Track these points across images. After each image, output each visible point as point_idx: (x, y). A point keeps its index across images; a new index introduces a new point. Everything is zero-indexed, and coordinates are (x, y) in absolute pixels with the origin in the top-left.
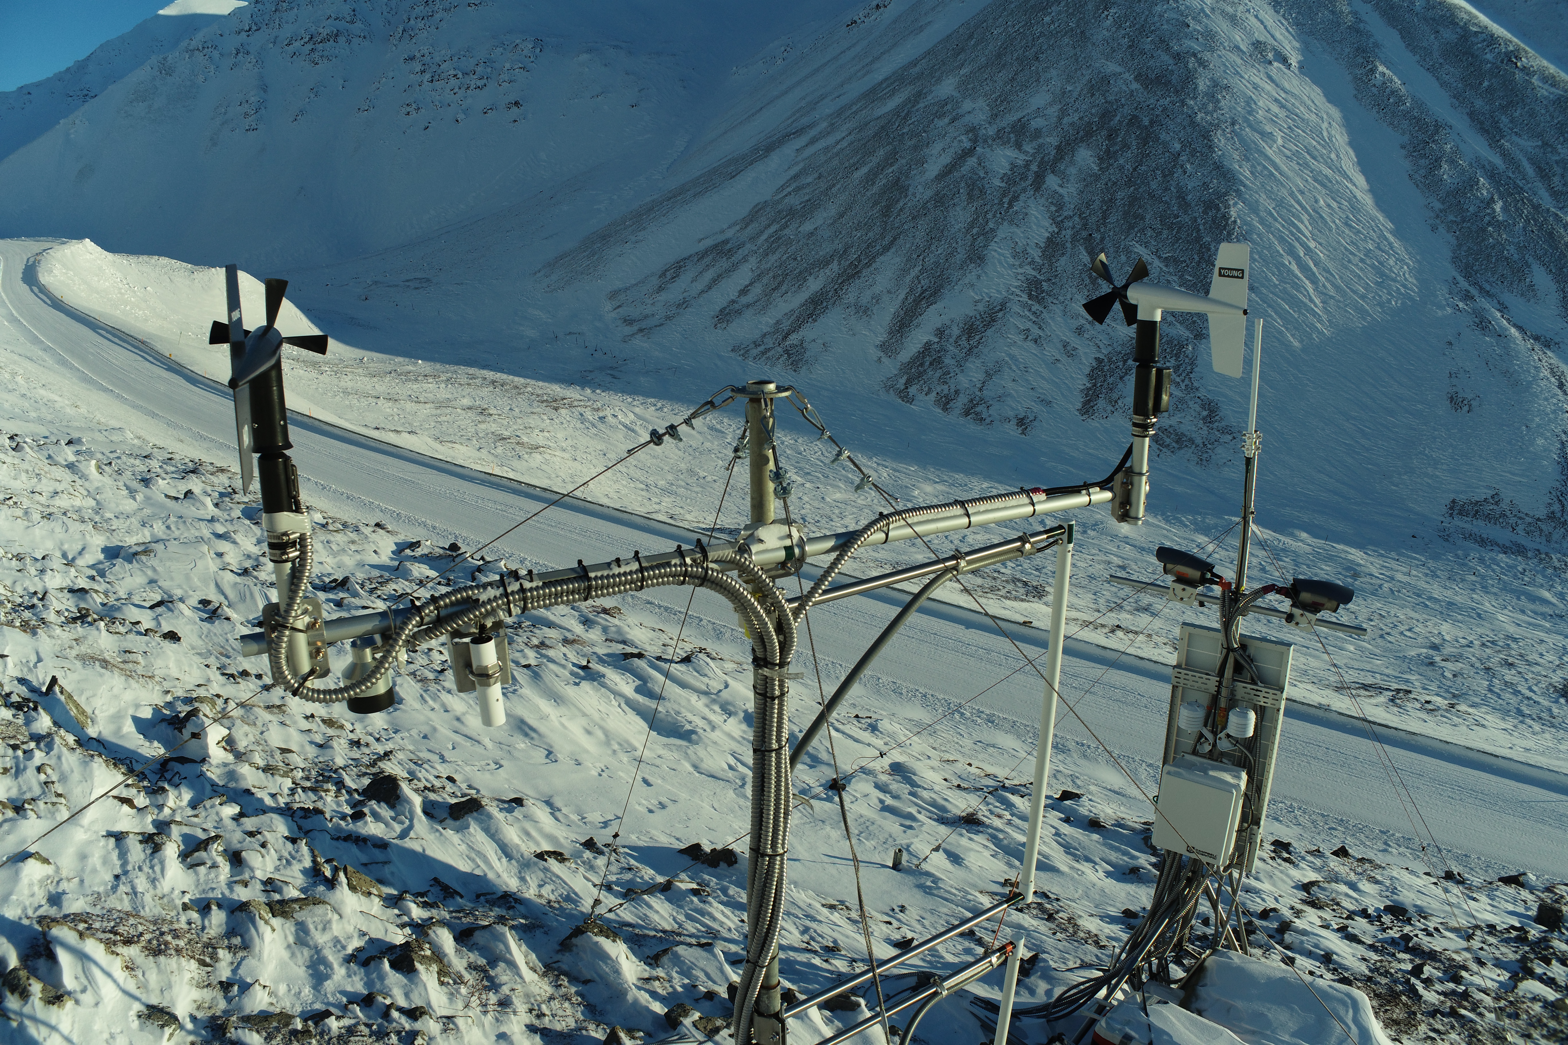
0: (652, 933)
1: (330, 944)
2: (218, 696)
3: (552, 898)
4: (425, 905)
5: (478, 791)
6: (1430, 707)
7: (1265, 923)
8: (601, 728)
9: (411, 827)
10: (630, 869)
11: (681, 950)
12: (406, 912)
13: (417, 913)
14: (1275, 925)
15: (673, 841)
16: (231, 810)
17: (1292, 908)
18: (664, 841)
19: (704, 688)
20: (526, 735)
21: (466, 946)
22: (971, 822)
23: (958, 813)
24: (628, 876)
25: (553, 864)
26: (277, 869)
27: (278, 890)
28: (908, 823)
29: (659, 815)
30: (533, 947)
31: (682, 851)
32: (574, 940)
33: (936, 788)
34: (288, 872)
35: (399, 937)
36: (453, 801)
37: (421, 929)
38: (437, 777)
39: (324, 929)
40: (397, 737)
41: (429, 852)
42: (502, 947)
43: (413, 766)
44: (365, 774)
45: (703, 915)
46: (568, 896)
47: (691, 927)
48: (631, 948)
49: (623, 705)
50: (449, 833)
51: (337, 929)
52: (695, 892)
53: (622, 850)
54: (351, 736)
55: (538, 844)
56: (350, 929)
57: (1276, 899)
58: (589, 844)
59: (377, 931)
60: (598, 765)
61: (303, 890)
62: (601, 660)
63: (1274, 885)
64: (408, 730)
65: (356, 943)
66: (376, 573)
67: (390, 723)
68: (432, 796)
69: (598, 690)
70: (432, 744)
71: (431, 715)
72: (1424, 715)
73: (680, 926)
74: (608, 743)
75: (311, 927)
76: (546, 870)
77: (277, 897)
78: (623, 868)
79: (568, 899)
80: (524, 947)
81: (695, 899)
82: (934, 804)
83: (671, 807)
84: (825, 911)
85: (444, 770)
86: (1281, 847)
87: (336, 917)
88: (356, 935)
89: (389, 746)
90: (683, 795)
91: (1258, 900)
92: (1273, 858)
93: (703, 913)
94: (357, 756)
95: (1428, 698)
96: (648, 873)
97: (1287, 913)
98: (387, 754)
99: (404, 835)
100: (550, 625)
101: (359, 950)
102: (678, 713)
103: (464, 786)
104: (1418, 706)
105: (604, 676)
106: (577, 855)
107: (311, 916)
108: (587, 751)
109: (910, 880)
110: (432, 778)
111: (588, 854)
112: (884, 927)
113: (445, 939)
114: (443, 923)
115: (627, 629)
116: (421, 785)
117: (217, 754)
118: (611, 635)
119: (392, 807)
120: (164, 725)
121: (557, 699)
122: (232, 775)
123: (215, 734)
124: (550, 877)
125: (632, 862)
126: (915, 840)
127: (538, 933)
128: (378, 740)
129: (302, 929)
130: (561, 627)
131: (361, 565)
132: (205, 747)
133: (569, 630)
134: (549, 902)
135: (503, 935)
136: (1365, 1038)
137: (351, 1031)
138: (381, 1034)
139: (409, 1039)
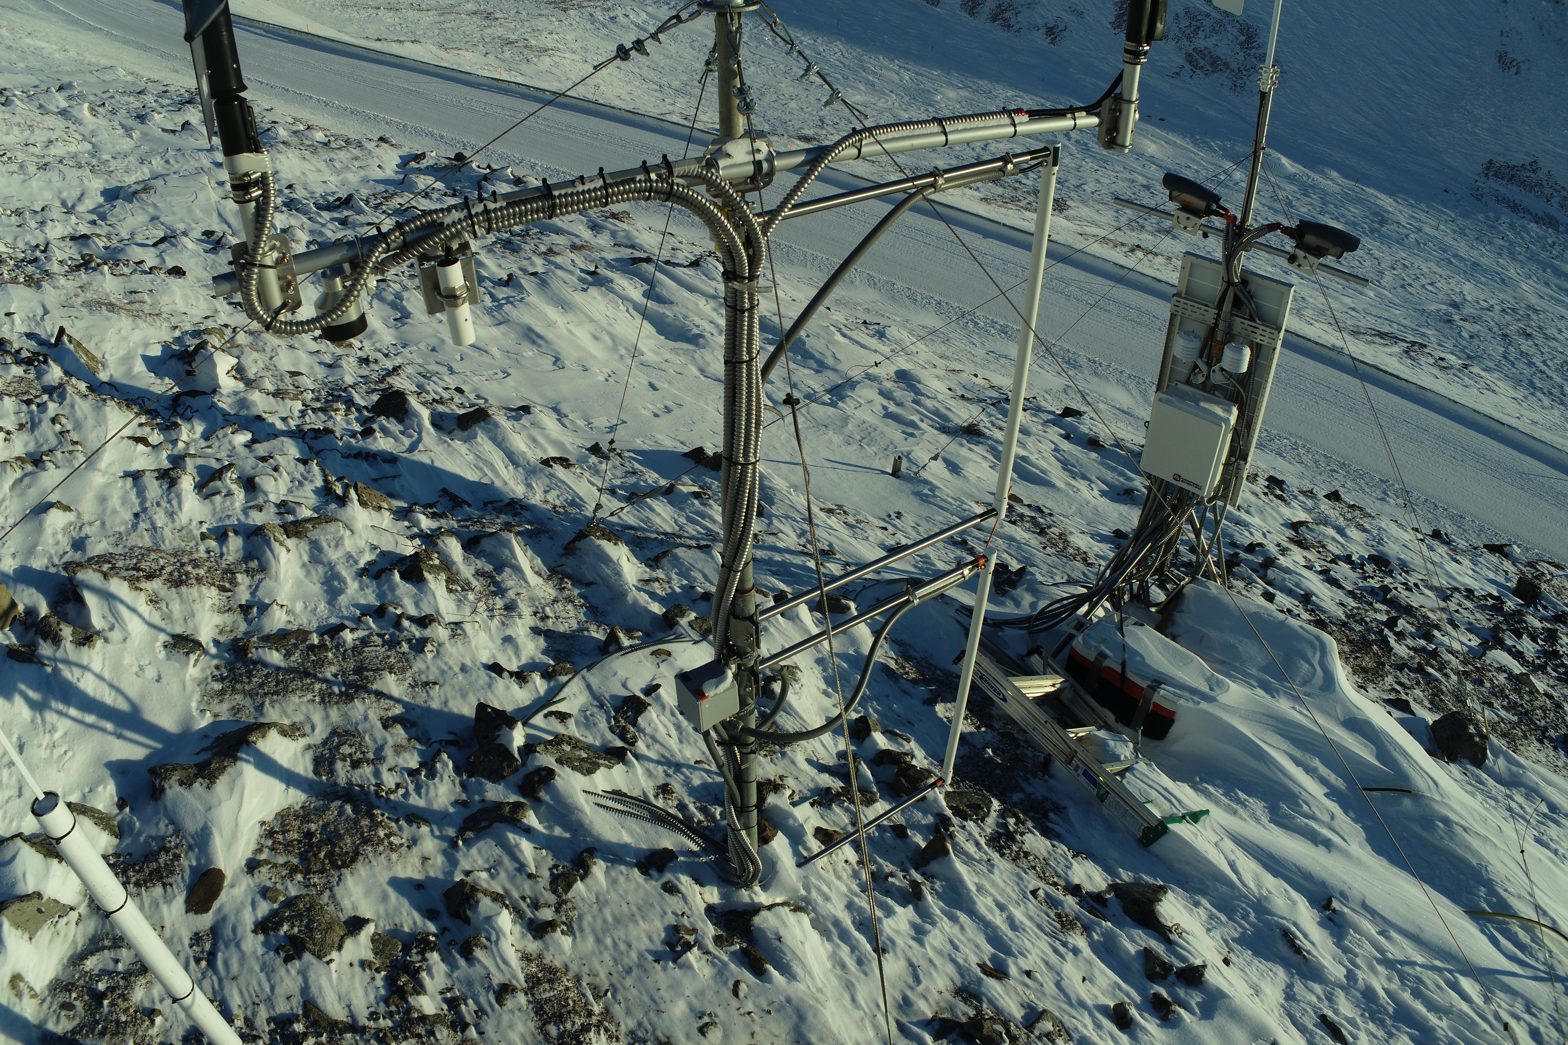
0: (654, 536)
1: (343, 560)
2: (226, 326)
3: (558, 503)
4: (434, 516)
5: (486, 401)
6: (1443, 364)
7: (1250, 557)
8: (609, 333)
9: (419, 440)
10: (634, 473)
11: (680, 552)
12: (416, 524)
13: (426, 523)
14: (1260, 560)
15: (678, 444)
16: (243, 437)
17: (1279, 545)
18: (668, 444)
19: (712, 292)
20: (534, 343)
21: (473, 553)
22: (971, 432)
23: (960, 422)
24: (632, 480)
25: (559, 470)
26: (290, 491)
27: (292, 512)
28: (910, 430)
29: (664, 421)
30: (538, 552)
31: (685, 455)
32: (578, 544)
33: (940, 397)
34: (301, 493)
35: (408, 548)
36: (461, 412)
37: (430, 539)
38: (446, 389)
39: (337, 546)
40: (406, 351)
41: (438, 464)
42: (507, 552)
43: (422, 379)
44: (374, 390)
45: (703, 518)
46: (573, 501)
47: (691, 530)
48: (632, 551)
49: (631, 310)
50: (457, 443)
51: (349, 545)
52: (696, 495)
53: (627, 454)
54: (360, 354)
55: (544, 450)
56: (362, 544)
57: (1264, 535)
58: (595, 449)
59: (387, 544)
60: (605, 370)
61: (315, 510)
62: (609, 266)
63: (1264, 520)
64: (417, 344)
65: (368, 557)
66: (381, 188)
67: (397, 338)
68: (441, 408)
69: (605, 296)
70: (440, 357)
71: (439, 327)
72: (1436, 371)
73: (681, 528)
74: (615, 348)
75: (324, 544)
76: (552, 476)
77: (291, 518)
78: (628, 472)
79: (573, 503)
80: (530, 553)
81: (696, 502)
82: (936, 413)
83: (677, 411)
84: (823, 515)
85: (452, 382)
86: (1275, 483)
87: (348, 533)
88: (367, 549)
89: (398, 361)
90: (689, 399)
91: (1247, 533)
92: (1265, 494)
93: (703, 516)
94: (366, 373)
95: (1442, 355)
96: (652, 477)
97: (1273, 550)
98: (396, 370)
99: (412, 448)
100: (558, 231)
101: (370, 563)
102: (686, 317)
103: (472, 396)
104: (1432, 361)
105: (612, 281)
106: (582, 460)
107: (324, 535)
108: (594, 357)
109: (907, 487)
110: (440, 390)
111: (593, 459)
112: (879, 533)
113: (454, 548)
114: (451, 532)
115: (635, 233)
116: (429, 398)
117: (227, 383)
118: (620, 240)
119: (401, 421)
120: (173, 361)
121: (564, 305)
122: (243, 403)
123: (224, 363)
124: (555, 483)
125: (637, 466)
126: (916, 448)
127: (543, 538)
128: (386, 355)
129: (316, 547)
130: (569, 233)
131: (366, 181)
132: (215, 378)
133: (577, 236)
134: (555, 507)
135: (509, 541)
136: (1329, 681)
137: (364, 642)
138: (393, 643)
139: (419, 646)
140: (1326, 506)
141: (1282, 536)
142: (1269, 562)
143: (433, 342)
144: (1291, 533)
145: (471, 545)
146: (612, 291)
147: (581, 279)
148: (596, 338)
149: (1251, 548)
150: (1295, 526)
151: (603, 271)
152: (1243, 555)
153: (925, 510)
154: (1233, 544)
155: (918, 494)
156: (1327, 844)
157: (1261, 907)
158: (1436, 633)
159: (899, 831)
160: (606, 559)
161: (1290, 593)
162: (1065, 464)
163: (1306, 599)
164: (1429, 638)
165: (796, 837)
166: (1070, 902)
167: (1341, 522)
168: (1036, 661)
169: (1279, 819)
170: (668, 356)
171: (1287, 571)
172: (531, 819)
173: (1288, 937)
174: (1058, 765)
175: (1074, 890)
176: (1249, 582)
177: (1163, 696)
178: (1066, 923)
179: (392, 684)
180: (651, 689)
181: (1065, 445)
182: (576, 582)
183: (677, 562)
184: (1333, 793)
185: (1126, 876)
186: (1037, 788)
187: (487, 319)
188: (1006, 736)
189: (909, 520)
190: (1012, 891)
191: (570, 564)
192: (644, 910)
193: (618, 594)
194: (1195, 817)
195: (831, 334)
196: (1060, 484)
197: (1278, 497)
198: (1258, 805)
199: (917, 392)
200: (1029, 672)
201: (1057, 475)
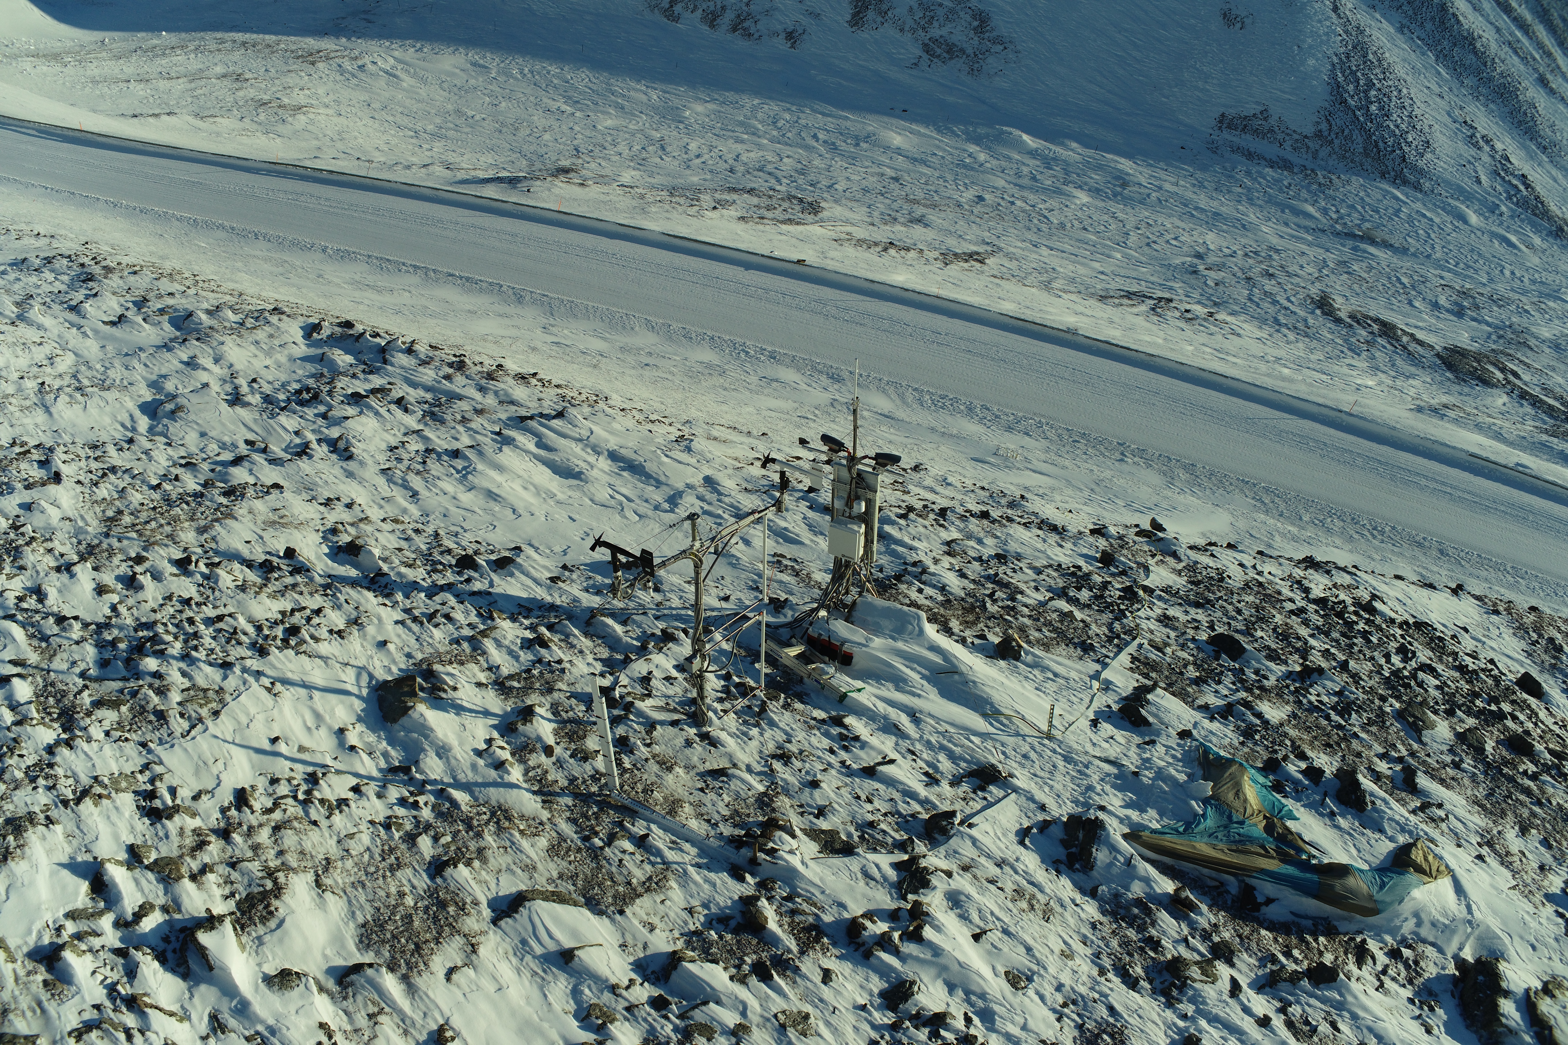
0: (618, 611)
3: (569, 602)
4: (525, 618)
5: (497, 547)
6: (1189, 316)
7: (913, 569)
8: (531, 483)
9: (491, 580)
10: (591, 578)
11: (633, 617)
12: (522, 623)
13: (525, 622)
14: (920, 570)
16: (422, 595)
17: (934, 558)
19: (579, 436)
20: (496, 500)
21: (554, 632)
25: (558, 584)
26: (467, 618)
27: (476, 627)
30: (577, 627)
32: (591, 620)
34: (471, 618)
35: (530, 635)
36: (493, 557)
37: (533, 629)
38: (470, 542)
39: (504, 638)
41: (508, 592)
42: (565, 629)
44: (442, 552)
46: (575, 600)
47: (633, 606)
48: (615, 620)
49: (534, 461)
50: (508, 578)
51: (508, 637)
53: (581, 567)
55: (547, 574)
57: (926, 553)
58: (565, 567)
60: (542, 512)
62: (507, 425)
63: (928, 544)
64: (434, 513)
68: (483, 557)
69: (515, 452)
72: (1182, 324)
73: (629, 606)
74: (539, 494)
76: (557, 587)
95: (1188, 307)
102: (567, 459)
104: (1177, 314)
105: (514, 439)
108: (532, 504)
111: (568, 573)
113: (545, 631)
114: (539, 625)
118: (503, 398)
119: (476, 571)
120: (342, 555)
121: (498, 467)
124: (561, 591)
125: (589, 573)
127: (576, 620)
129: (497, 641)
134: (569, 604)
136: (921, 632)
137: (541, 672)
138: (552, 672)
139: (563, 671)
140: (974, 525)
141: (939, 550)
142: (924, 571)
143: (442, 510)
144: (946, 548)
145: (550, 628)
146: (517, 447)
147: (493, 440)
148: (525, 488)
149: (915, 564)
150: (948, 544)
151: (506, 432)
152: (910, 568)
153: (736, 573)
154: (905, 563)
155: (730, 564)
156: (919, 696)
157: (885, 718)
158: (1019, 597)
159: (749, 707)
160: (607, 625)
161: (934, 587)
162: (811, 527)
163: (943, 589)
164: (1013, 599)
165: (715, 712)
166: (813, 722)
167: (982, 535)
168: (794, 641)
169: (898, 689)
170: (570, 493)
171: (934, 574)
172: (632, 717)
173: (896, 726)
174: (806, 680)
175: (815, 719)
176: (910, 584)
177: (846, 648)
178: (811, 728)
179: (560, 685)
180: (650, 673)
181: (811, 514)
182: (598, 637)
183: (635, 622)
184: (924, 677)
185: (834, 713)
186: (798, 689)
187: (461, 487)
188: (785, 672)
189: (728, 579)
190: (791, 721)
191: (591, 630)
192: (676, 736)
193: (618, 640)
194: (859, 690)
195: (658, 457)
196: (807, 542)
197: (942, 526)
198: (890, 685)
199: (720, 494)
200: (790, 645)
201: (806, 536)
